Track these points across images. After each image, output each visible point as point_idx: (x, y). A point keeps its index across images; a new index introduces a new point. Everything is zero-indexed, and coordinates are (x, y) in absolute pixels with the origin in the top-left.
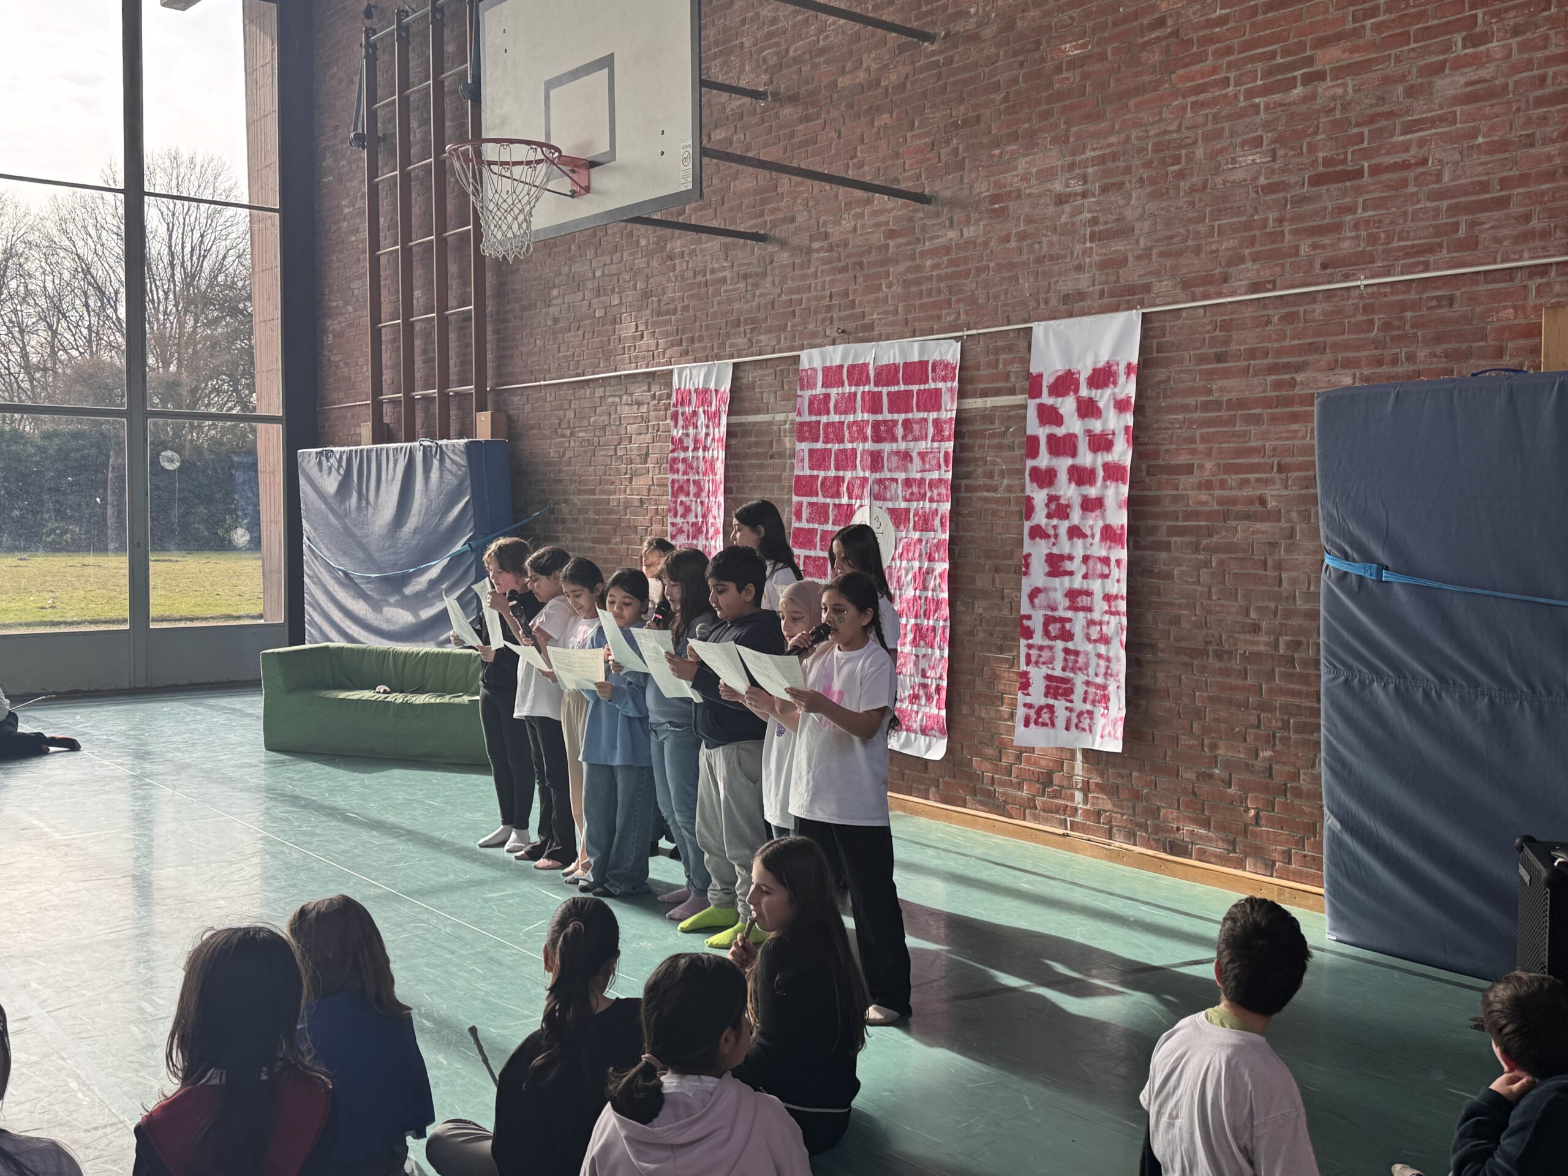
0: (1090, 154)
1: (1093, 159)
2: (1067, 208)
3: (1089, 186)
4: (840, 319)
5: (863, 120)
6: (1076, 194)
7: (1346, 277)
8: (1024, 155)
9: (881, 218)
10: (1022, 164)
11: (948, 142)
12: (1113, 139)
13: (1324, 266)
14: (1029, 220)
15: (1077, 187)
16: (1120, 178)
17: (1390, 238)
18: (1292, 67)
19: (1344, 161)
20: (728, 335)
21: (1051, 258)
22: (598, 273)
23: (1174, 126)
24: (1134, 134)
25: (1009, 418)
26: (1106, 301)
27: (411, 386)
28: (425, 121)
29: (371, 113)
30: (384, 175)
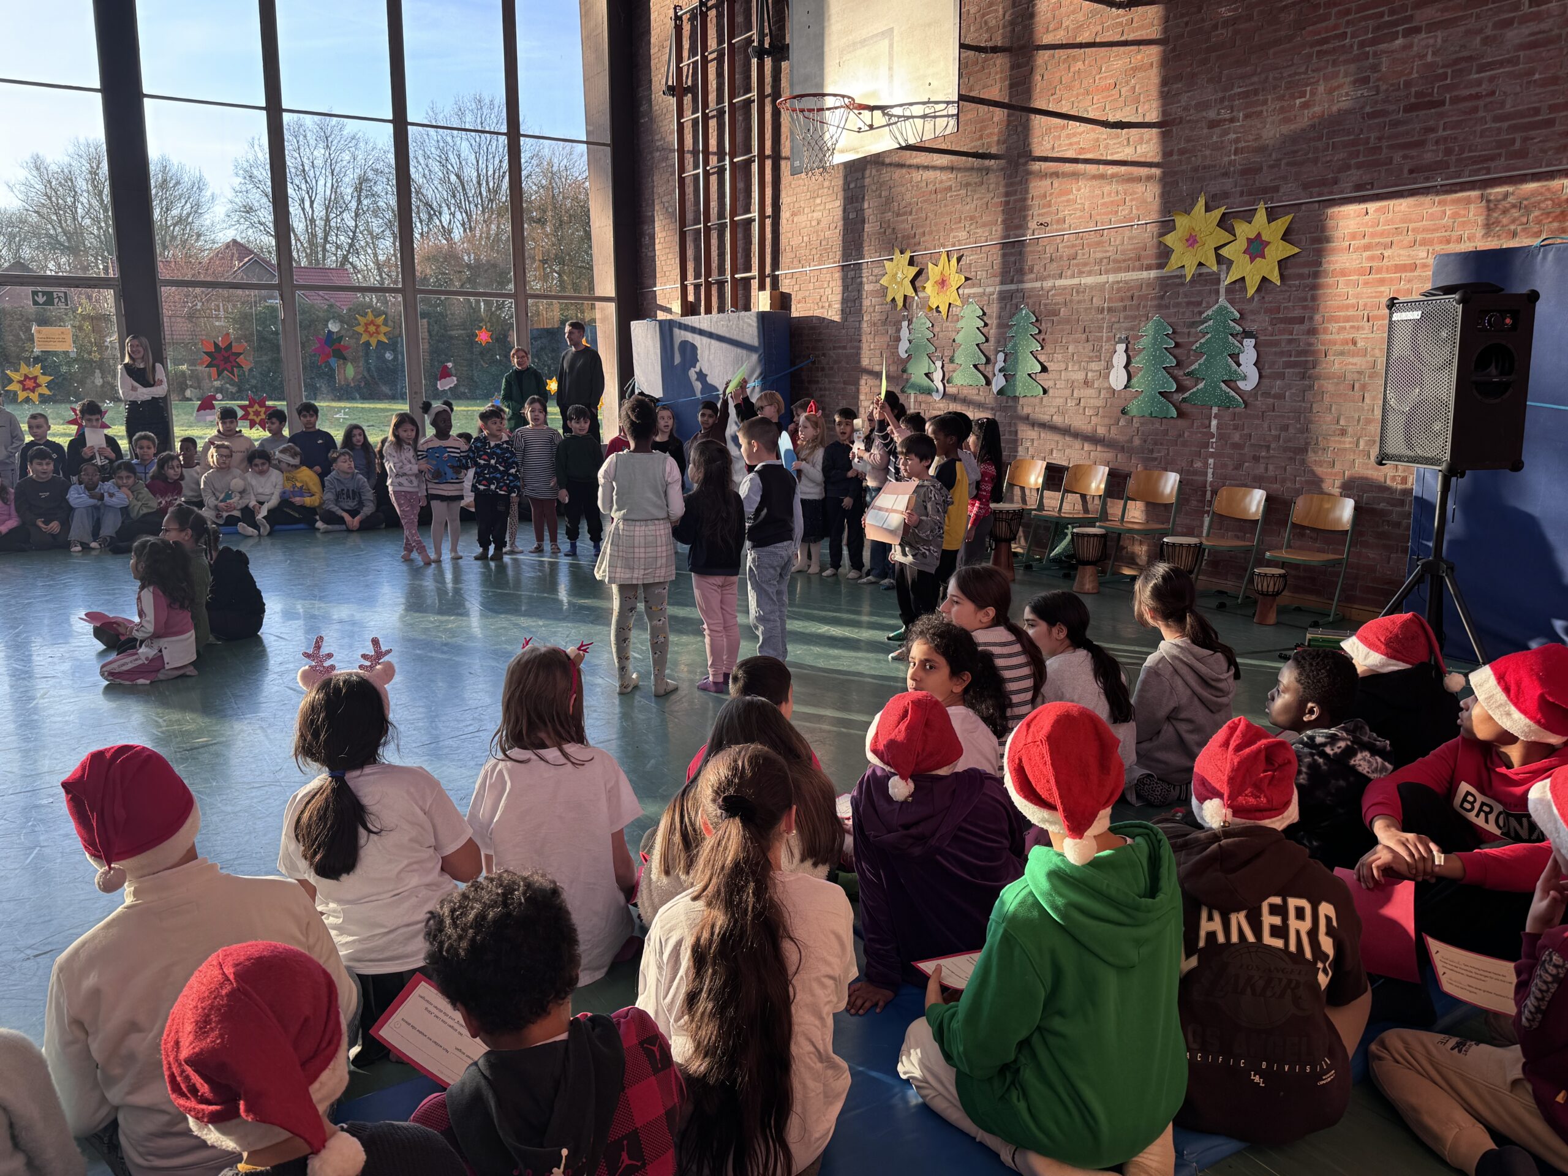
0: (1237, 90)
1: (1239, 94)
2: (1217, 130)
3: (1235, 114)
4: (1039, 215)
5: (1062, 66)
6: (1225, 120)
7: (1427, 179)
8: (1186, 92)
9: (1075, 140)
10: (1184, 99)
11: (1127, 83)
12: (1255, 79)
13: (1411, 172)
14: (1189, 140)
15: (1226, 114)
16: (1259, 109)
17: (1462, 151)
18: (1396, 23)
19: (1432, 94)
20: (952, 230)
21: (1204, 168)
22: (852, 186)
23: (1303, 70)
24: (1271, 76)
25: (1167, 285)
26: (1245, 198)
27: (708, 274)
28: (720, 75)
29: (679, 70)
30: (688, 117)
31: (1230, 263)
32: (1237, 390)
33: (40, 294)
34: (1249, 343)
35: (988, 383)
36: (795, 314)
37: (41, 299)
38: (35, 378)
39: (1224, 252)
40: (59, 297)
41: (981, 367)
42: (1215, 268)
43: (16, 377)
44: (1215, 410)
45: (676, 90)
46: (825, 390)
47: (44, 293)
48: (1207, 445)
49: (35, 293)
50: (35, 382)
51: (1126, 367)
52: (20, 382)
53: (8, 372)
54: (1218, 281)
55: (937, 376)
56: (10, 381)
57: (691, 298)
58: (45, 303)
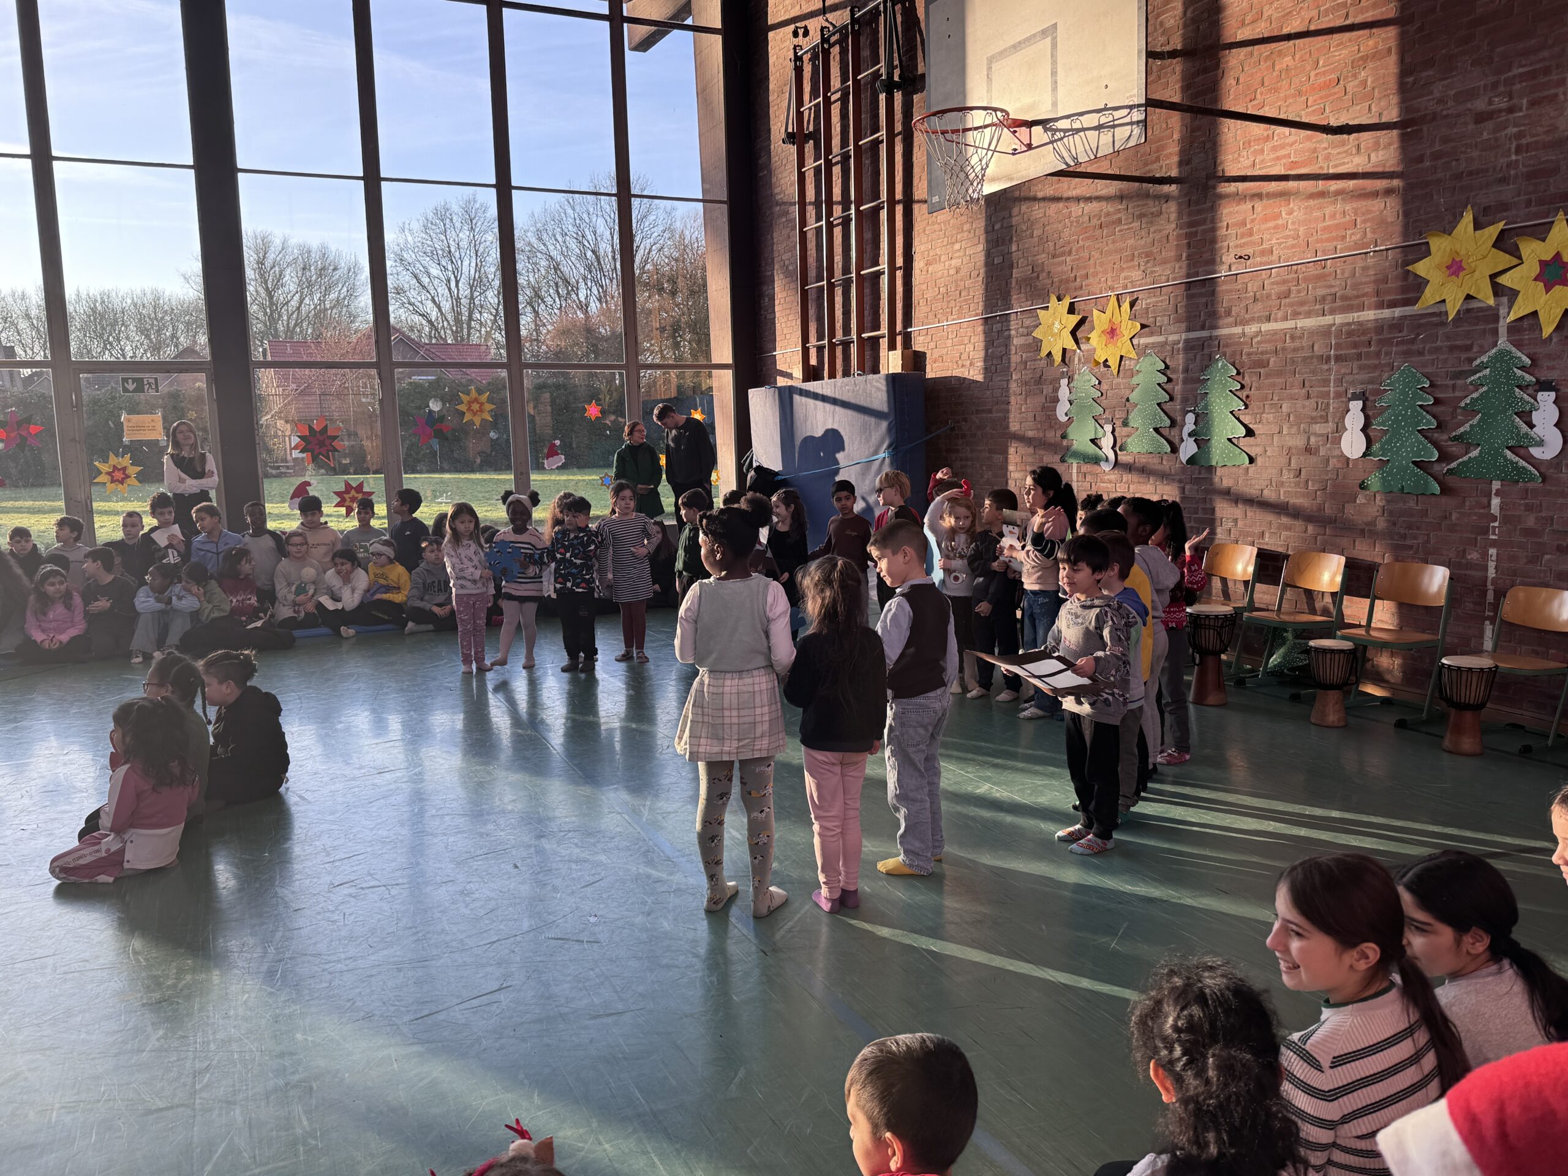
0: (1516, 71)
1: (1521, 75)
2: (1490, 125)
3: (1515, 101)
4: (1236, 246)
5: (1263, 65)
6: (1500, 111)
8: (1441, 80)
9: (1282, 152)
10: (1438, 90)
11: (1355, 76)
12: (1545, 54)
14: (1445, 140)
15: (1500, 103)
16: (1552, 91)
20: (1122, 269)
21: (1471, 173)
22: (997, 227)
25: (1420, 326)
26: (1534, 209)
27: (832, 334)
28: (844, 116)
29: (800, 115)
30: (810, 164)
31: (1513, 294)
32: (1530, 459)
33: (130, 381)
34: (1547, 398)
35: (1174, 450)
36: (930, 374)
37: (131, 386)
38: (124, 469)
39: (1504, 280)
40: (149, 384)
41: (1165, 432)
42: (1491, 302)
43: (105, 468)
44: (1496, 485)
45: (796, 138)
46: (967, 459)
47: (134, 380)
48: (1485, 531)
49: (125, 380)
50: (124, 473)
51: (1364, 430)
52: (108, 473)
53: (96, 463)
54: (1496, 318)
55: (1107, 442)
56: (99, 473)
57: (813, 361)
58: (134, 391)
